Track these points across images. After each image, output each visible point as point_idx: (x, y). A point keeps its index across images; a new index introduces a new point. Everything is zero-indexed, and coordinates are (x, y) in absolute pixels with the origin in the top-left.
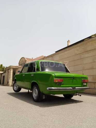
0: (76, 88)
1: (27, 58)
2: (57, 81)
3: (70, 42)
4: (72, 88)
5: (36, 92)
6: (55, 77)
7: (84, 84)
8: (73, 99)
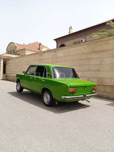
0: (87, 95)
1: (17, 44)
2: (71, 91)
3: (72, 29)
4: (83, 96)
5: (48, 97)
6: (70, 87)
7: (93, 92)
8: (80, 102)
